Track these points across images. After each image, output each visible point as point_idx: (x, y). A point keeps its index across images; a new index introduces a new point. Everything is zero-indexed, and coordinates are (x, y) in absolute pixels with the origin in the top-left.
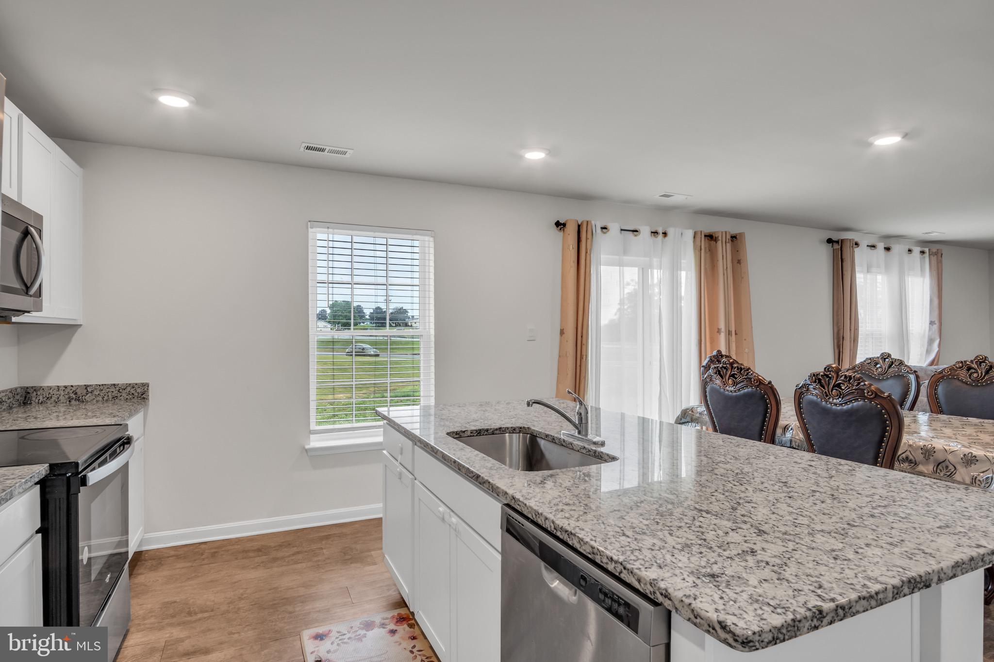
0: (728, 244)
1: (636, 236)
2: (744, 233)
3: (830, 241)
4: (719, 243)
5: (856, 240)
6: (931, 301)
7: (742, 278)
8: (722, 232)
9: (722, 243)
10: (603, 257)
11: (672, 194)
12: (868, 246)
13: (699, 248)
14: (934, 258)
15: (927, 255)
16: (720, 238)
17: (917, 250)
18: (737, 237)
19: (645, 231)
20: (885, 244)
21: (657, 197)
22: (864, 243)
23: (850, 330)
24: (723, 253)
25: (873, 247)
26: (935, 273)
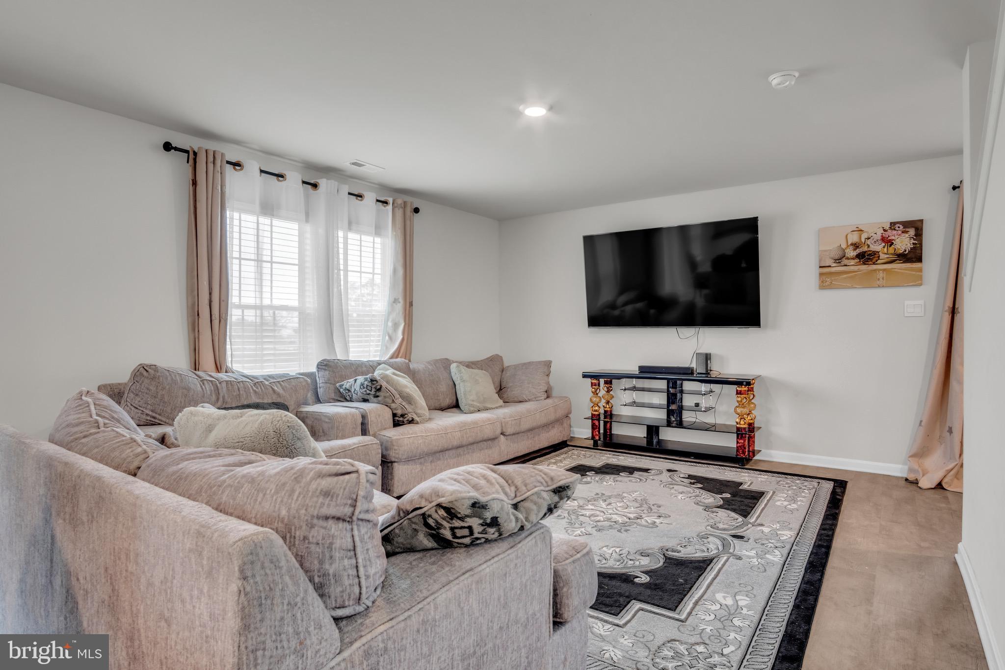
3: (168, 146)
6: (395, 271)
12: (263, 172)
14: (399, 213)
15: (390, 207)
17: (369, 197)
20: (303, 177)
22: (252, 166)
25: (280, 176)
26: (400, 233)
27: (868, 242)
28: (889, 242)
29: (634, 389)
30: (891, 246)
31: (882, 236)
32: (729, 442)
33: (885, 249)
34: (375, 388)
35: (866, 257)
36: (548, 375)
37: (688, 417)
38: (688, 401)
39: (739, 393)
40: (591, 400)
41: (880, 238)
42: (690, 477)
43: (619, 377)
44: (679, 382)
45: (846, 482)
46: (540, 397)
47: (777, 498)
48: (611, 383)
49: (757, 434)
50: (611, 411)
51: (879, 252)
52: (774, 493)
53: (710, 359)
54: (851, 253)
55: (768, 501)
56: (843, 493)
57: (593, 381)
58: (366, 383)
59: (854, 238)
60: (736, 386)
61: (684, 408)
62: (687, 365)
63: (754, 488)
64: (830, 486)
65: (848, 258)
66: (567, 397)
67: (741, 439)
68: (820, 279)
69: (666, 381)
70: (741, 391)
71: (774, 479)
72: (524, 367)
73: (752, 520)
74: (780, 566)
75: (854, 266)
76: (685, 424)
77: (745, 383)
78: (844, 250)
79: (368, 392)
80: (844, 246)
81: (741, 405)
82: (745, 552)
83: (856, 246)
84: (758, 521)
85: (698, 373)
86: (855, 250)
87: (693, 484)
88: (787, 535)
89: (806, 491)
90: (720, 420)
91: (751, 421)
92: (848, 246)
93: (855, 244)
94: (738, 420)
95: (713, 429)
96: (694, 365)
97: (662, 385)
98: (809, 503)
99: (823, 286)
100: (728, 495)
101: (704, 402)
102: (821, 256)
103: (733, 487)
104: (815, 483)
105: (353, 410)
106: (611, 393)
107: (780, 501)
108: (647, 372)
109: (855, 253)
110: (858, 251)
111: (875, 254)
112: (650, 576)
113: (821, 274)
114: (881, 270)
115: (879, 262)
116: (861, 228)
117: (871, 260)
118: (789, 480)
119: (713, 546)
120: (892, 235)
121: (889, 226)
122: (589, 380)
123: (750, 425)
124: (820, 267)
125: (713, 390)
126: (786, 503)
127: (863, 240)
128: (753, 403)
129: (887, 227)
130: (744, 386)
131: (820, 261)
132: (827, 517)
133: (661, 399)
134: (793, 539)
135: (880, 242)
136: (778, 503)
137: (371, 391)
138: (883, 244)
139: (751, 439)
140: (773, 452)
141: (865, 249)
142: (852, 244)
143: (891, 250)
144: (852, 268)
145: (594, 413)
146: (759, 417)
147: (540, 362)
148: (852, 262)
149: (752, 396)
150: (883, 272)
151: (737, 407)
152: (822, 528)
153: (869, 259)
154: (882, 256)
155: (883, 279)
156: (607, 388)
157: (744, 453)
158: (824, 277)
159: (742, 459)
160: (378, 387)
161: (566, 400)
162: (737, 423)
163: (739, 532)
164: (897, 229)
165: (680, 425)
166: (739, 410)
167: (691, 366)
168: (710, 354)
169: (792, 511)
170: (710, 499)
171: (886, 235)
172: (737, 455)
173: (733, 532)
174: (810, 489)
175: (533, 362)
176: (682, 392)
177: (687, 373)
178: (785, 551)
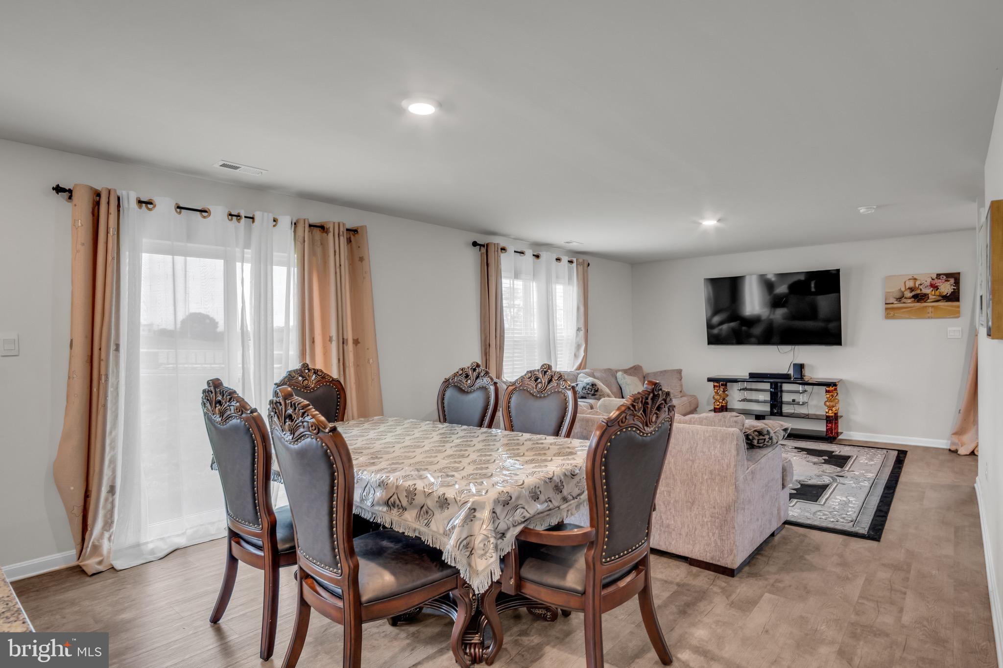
0: (341, 238)
1: (204, 217)
2: (366, 226)
3: (475, 244)
4: (331, 235)
5: (502, 245)
6: (578, 309)
7: (364, 278)
8: (334, 223)
9: (334, 235)
10: (145, 241)
11: (238, 166)
12: (515, 252)
13: (301, 239)
14: (581, 268)
15: (575, 264)
16: (331, 230)
17: (565, 259)
18: (358, 231)
19: (219, 212)
20: (533, 252)
21: (217, 166)
22: (511, 249)
23: (496, 337)
24: (335, 248)
25: (522, 253)
26: (581, 282)
27: (921, 287)
28: (935, 287)
29: (745, 389)
30: (937, 290)
31: (931, 283)
32: (821, 427)
33: (933, 292)
34: (595, 390)
35: (920, 297)
36: (681, 380)
37: (786, 409)
38: (786, 398)
39: (827, 391)
40: (714, 398)
41: (929, 284)
42: (796, 448)
43: (735, 381)
44: (779, 384)
45: (907, 452)
46: (677, 395)
47: (860, 459)
48: (726, 385)
49: (840, 421)
50: (726, 406)
51: (928, 294)
52: (857, 457)
53: (804, 368)
54: (908, 294)
55: (854, 460)
56: (905, 457)
57: (716, 384)
58: (588, 386)
59: (910, 284)
60: (825, 387)
61: (783, 402)
62: (785, 372)
63: (842, 453)
64: (896, 453)
65: (906, 298)
66: (695, 396)
67: (829, 423)
68: (886, 312)
69: (769, 384)
70: (829, 390)
71: (856, 449)
72: (662, 374)
73: (847, 469)
74: (869, 488)
75: (910, 303)
76: (784, 414)
77: (832, 385)
78: (903, 293)
79: (589, 392)
80: (903, 289)
81: (829, 400)
82: (846, 482)
83: (911, 289)
84: (850, 470)
85: (795, 378)
86: (911, 292)
87: (801, 452)
88: (871, 475)
89: (879, 455)
90: (812, 411)
91: (836, 412)
92: (906, 290)
93: (911, 288)
94: (827, 410)
95: (807, 417)
96: (791, 372)
97: (767, 386)
98: (882, 461)
99: (888, 317)
100: (827, 458)
101: (801, 398)
102: (887, 295)
103: (830, 454)
104: (885, 451)
105: (586, 404)
106: (726, 392)
107: (863, 460)
108: (755, 377)
109: (911, 295)
110: (914, 293)
111: (926, 296)
112: (797, 491)
113: (886, 309)
114: (930, 306)
115: (928, 301)
116: (915, 277)
117: (923, 299)
118: (866, 449)
119: (826, 480)
120: (938, 282)
121: (936, 276)
122: (712, 384)
123: (835, 414)
124: (886, 304)
125: (807, 390)
126: (866, 461)
127: (917, 286)
128: (836, 399)
129: (934, 277)
130: (831, 386)
131: (886, 299)
132: (894, 468)
133: (767, 397)
134: (874, 477)
135: (929, 287)
136: (861, 461)
137: (591, 391)
138: (932, 289)
139: (837, 424)
140: (852, 433)
141: (919, 292)
142: (909, 288)
143: (937, 293)
144: (909, 305)
145: (716, 407)
146: (841, 409)
147: (673, 371)
148: (909, 301)
149: (836, 394)
150: (932, 308)
151: (826, 401)
152: (892, 472)
153: (921, 299)
154: (931, 297)
155: (932, 312)
156: (723, 389)
157: (832, 433)
158: (889, 311)
159: (830, 437)
160: (597, 389)
161: (695, 397)
162: (827, 413)
163: (841, 474)
164: (941, 278)
165: (780, 414)
166: (828, 404)
167: (789, 373)
168: (804, 364)
169: (871, 465)
170: (815, 459)
171: (933, 282)
172: (827, 435)
173: (837, 474)
174: (881, 454)
175: (668, 371)
176: (782, 391)
177: (786, 377)
178: (871, 482)
